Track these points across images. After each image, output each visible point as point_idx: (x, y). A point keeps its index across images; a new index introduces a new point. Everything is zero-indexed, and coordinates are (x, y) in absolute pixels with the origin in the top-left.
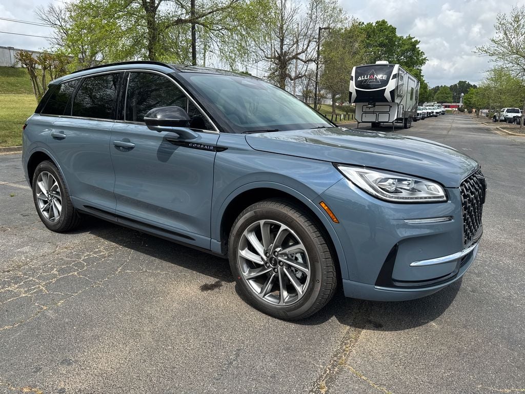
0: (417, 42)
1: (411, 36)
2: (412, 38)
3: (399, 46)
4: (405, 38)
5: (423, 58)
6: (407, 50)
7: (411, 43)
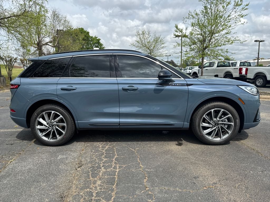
0: (99, 40)
1: (96, 36)
2: (96, 38)
3: (92, 41)
4: (93, 37)
5: (103, 47)
6: (96, 43)
7: (97, 40)
